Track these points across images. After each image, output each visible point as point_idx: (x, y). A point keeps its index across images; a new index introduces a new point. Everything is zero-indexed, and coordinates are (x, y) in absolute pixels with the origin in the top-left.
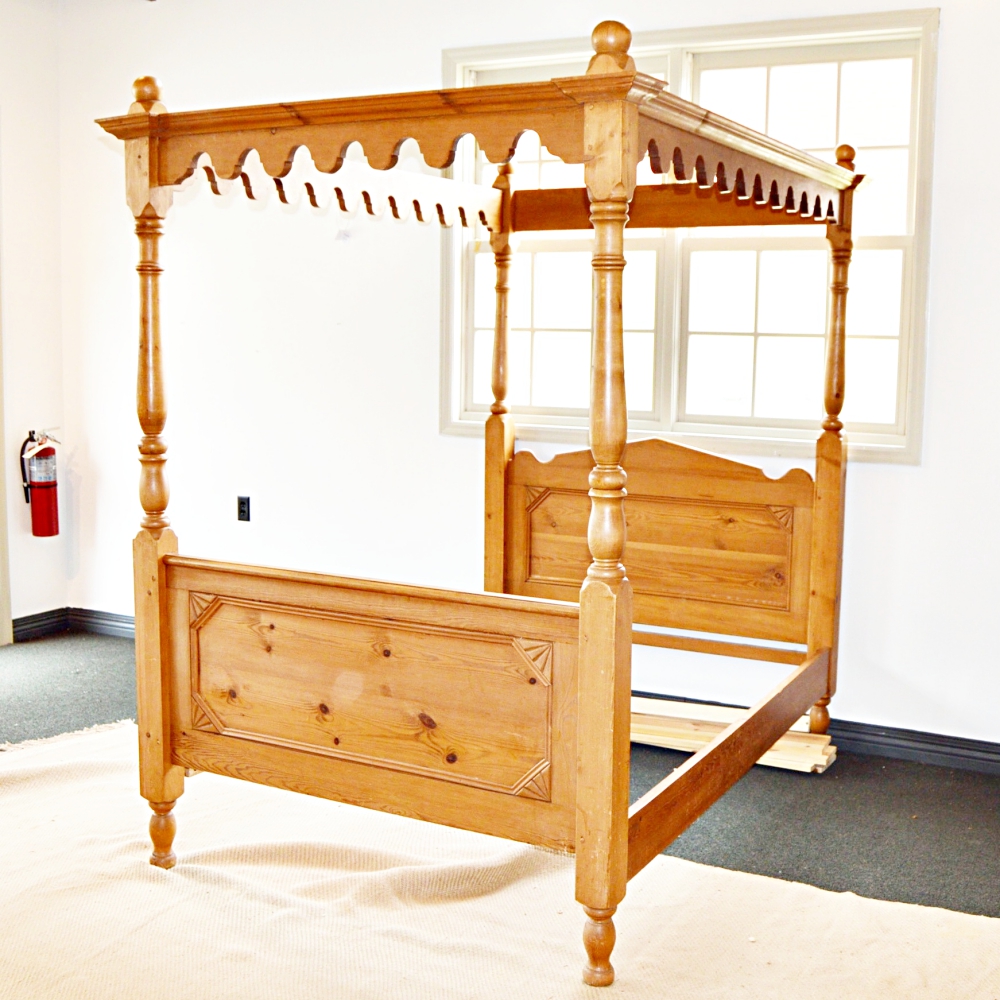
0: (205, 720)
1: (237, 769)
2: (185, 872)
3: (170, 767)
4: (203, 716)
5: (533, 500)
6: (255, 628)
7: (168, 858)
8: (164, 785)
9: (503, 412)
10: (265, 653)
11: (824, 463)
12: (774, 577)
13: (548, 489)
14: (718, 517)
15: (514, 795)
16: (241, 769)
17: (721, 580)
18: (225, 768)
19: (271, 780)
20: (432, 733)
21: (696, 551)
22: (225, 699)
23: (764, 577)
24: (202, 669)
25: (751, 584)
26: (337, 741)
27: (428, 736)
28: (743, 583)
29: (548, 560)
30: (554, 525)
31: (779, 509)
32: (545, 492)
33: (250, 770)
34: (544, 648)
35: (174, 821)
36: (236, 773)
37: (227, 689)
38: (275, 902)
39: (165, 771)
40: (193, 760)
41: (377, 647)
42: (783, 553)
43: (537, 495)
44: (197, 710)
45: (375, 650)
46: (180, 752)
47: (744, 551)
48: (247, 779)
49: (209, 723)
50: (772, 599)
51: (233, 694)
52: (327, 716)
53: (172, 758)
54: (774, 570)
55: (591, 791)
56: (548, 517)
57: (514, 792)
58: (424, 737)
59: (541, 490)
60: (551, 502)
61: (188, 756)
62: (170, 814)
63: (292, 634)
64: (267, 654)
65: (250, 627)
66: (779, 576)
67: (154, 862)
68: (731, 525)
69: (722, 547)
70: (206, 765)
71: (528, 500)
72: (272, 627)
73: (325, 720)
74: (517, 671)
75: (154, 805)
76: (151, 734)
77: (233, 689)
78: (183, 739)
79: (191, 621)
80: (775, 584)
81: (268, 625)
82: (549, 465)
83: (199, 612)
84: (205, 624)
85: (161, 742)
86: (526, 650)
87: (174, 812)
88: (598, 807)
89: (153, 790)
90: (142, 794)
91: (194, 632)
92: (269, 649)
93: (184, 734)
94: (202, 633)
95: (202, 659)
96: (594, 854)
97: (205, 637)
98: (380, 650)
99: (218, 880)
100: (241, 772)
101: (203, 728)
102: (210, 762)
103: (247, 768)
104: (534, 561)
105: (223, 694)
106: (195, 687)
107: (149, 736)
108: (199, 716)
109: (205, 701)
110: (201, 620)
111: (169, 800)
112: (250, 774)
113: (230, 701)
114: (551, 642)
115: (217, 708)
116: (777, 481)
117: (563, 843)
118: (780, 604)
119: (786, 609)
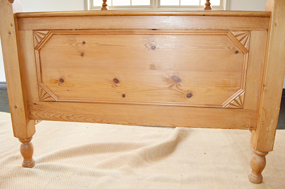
0: (47, 95)
1: (67, 117)
2: (41, 168)
3: (29, 121)
4: (45, 94)
6: (74, 45)
7: (32, 163)
8: (27, 130)
10: (80, 57)
15: (224, 108)
16: (69, 117)
18: (60, 117)
19: (86, 120)
20: (179, 84)
22: (57, 84)
24: (43, 70)
26: (124, 96)
27: (177, 86)
33: (75, 116)
34: (246, 34)
35: (32, 145)
36: (66, 119)
37: (58, 79)
38: (94, 174)
39: (27, 123)
40: (41, 116)
41: (148, 45)
44: (42, 91)
45: (147, 47)
46: (34, 113)
48: (73, 121)
49: (49, 97)
51: (62, 81)
52: (117, 84)
53: (29, 116)
55: (270, 100)
57: (223, 107)
58: (174, 87)
61: (38, 114)
62: (30, 143)
63: (96, 45)
64: (82, 57)
65: (70, 45)
67: (25, 166)
70: (49, 117)
72: (84, 43)
73: (116, 86)
74: (229, 48)
75: (21, 140)
76: (17, 106)
77: (62, 78)
78: (35, 107)
79: (35, 46)
81: (82, 42)
83: (39, 40)
84: (43, 47)
85: (23, 109)
86: (235, 37)
87: (32, 141)
88: (273, 106)
89: (21, 133)
90: (15, 136)
91: (37, 51)
92: (82, 55)
93: (35, 104)
94: (41, 52)
95: (42, 65)
96: (269, 129)
97: (43, 54)
98: (149, 47)
99: (60, 169)
100: (69, 118)
101: (46, 100)
102: (51, 115)
103: (73, 115)
105: (56, 81)
106: (40, 80)
107: (16, 107)
108: (43, 94)
109: (46, 86)
110: (40, 45)
111: (30, 137)
112: (74, 118)
113: (60, 84)
114: (250, 31)
115: (53, 89)
117: (247, 126)
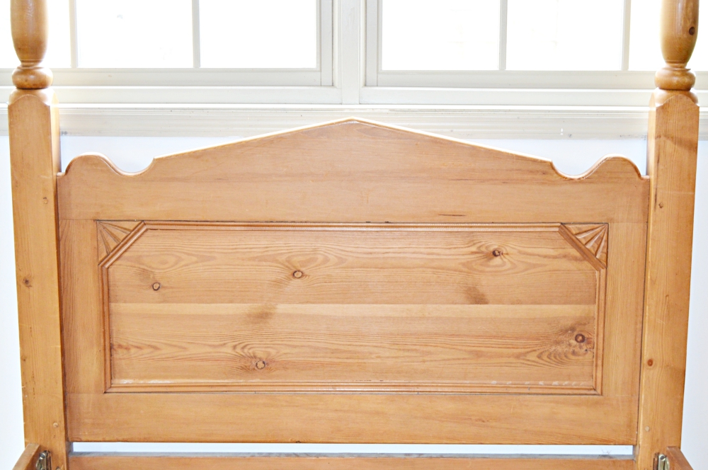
5: (113, 244)
9: (42, 85)
11: (670, 146)
12: (573, 342)
13: (143, 222)
14: (474, 249)
17: (478, 355)
21: (433, 309)
23: (557, 343)
25: (533, 357)
28: (518, 356)
29: (146, 351)
30: (156, 286)
31: (585, 227)
32: (136, 230)
42: (592, 300)
43: (122, 235)
47: (519, 302)
50: (569, 377)
54: (573, 329)
56: (144, 273)
59: (131, 225)
60: (148, 246)
66: (582, 339)
68: (497, 260)
69: (479, 299)
71: (102, 247)
80: (574, 353)
82: (143, 178)
104: (119, 354)
116: (580, 181)
118: (583, 384)
119: (596, 391)
